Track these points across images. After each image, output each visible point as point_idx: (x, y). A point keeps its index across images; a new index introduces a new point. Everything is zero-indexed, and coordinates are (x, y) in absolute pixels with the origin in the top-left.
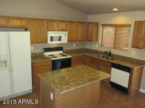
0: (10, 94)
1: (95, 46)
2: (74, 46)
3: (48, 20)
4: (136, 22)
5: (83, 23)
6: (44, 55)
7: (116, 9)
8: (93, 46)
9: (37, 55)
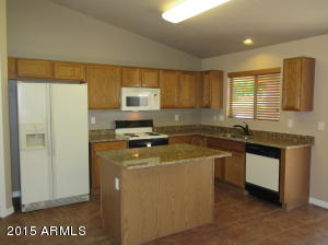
0: (47, 199)
1: (218, 118)
2: (177, 119)
3: (122, 67)
4: (285, 60)
5: (191, 73)
6: (114, 135)
7: (248, 42)
8: (215, 118)
9: (103, 133)
